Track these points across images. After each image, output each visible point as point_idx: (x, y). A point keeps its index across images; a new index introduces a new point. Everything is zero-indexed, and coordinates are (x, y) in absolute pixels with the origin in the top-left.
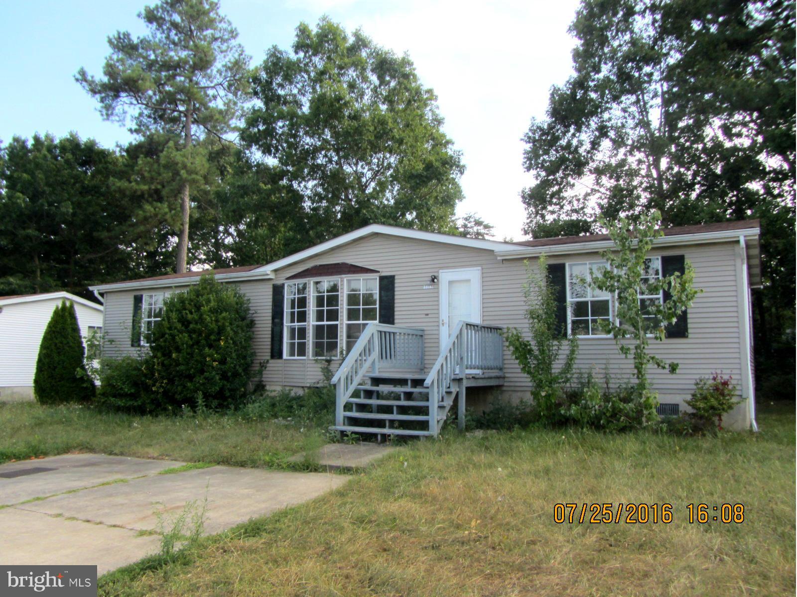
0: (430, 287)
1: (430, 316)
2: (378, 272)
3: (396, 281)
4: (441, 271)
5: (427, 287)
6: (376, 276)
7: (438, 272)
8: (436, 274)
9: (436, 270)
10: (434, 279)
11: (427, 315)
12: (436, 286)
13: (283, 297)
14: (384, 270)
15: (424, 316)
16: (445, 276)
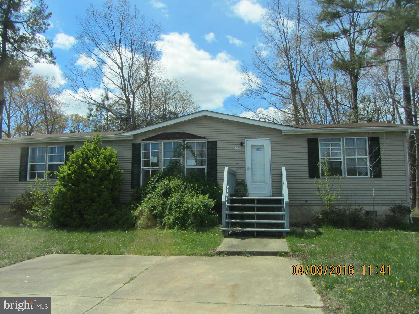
0: (239, 148)
1: (239, 164)
2: (206, 138)
3: (218, 144)
4: (247, 139)
5: (237, 148)
6: (205, 141)
7: (244, 140)
8: (243, 141)
9: (244, 139)
10: (242, 144)
11: (237, 164)
12: (243, 148)
13: (140, 151)
14: (210, 137)
15: (236, 164)
16: (249, 143)
